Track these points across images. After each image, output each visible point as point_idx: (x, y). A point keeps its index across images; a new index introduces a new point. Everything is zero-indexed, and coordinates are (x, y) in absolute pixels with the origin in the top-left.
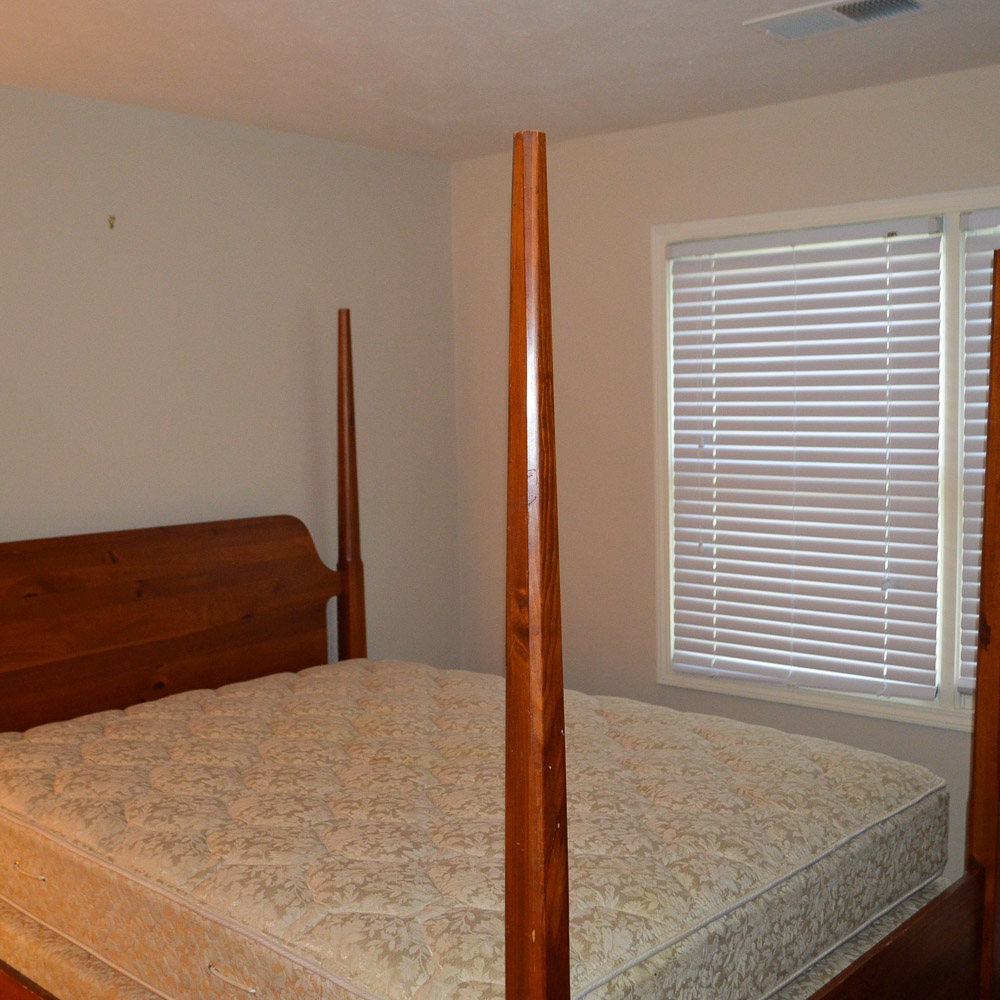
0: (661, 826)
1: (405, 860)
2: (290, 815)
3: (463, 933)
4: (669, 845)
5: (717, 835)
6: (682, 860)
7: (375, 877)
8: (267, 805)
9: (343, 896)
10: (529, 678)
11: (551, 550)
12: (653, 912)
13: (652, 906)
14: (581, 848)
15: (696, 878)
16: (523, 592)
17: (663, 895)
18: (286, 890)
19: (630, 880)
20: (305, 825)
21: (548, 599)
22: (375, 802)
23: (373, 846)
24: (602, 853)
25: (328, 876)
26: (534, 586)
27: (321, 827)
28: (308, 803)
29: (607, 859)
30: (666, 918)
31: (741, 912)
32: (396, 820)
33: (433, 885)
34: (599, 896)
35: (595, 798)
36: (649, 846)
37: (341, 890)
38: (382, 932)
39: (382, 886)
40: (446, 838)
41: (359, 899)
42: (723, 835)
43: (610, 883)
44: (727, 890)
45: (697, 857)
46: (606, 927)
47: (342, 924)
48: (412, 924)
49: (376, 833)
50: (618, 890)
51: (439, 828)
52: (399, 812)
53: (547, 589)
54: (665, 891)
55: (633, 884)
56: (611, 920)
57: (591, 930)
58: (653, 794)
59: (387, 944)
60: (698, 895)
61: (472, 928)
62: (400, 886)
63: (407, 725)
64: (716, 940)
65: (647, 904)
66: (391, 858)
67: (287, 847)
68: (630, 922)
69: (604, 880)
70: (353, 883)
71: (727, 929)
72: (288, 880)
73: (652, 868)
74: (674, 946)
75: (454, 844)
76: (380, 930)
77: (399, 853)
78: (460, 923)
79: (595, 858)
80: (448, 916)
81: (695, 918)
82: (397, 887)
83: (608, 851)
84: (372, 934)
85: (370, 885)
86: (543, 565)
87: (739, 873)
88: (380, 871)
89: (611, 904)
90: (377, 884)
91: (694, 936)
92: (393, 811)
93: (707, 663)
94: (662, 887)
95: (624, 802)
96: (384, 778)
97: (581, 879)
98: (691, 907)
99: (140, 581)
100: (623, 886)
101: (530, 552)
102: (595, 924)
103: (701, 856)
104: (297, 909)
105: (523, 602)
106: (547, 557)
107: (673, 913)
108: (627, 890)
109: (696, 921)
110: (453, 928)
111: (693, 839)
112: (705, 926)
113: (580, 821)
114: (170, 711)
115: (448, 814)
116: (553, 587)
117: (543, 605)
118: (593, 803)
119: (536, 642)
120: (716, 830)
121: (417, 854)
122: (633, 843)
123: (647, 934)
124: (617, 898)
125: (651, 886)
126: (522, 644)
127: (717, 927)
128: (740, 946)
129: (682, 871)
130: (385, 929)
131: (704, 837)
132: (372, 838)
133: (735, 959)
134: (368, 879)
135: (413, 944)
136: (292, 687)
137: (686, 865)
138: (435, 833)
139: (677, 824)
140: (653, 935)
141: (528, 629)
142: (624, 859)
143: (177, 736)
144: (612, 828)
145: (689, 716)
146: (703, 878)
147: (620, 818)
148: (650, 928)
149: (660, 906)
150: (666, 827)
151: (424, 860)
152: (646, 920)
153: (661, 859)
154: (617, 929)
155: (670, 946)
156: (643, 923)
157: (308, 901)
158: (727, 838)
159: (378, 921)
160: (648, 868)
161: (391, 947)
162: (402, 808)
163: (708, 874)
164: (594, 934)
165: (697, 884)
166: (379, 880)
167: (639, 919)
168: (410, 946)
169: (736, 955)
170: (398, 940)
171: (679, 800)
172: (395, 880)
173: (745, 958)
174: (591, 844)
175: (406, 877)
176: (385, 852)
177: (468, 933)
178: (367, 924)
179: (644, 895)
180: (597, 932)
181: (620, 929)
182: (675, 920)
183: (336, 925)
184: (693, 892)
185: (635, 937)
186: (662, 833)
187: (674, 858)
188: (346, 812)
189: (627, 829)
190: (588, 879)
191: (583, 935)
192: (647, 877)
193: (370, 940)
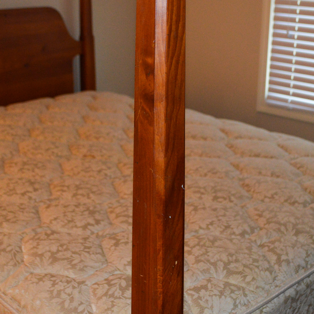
0: (257, 215)
1: (88, 233)
2: (23, 194)
3: (116, 298)
4: (261, 229)
5: (293, 223)
6: (270, 242)
7: (65, 247)
8: (12, 186)
9: (42, 260)
10: (153, 140)
11: (178, 22)
12: (248, 283)
13: (249, 279)
14: (203, 229)
15: (279, 256)
16: (149, 60)
17: (256, 270)
18: (7, 252)
19: (234, 258)
20: (32, 202)
21: (173, 67)
22: (78, 187)
23: (69, 221)
24: (217, 233)
25: (35, 244)
26: (160, 55)
27: (42, 204)
28: (37, 186)
29: (220, 240)
30: (257, 287)
31: (308, 280)
32: (89, 201)
33: (103, 255)
34: (212, 270)
35: (215, 192)
36: (248, 229)
37: (41, 256)
38: (62, 292)
39: (68, 254)
40: (118, 216)
41: (52, 263)
42: (297, 224)
43: (221, 260)
44: (299, 266)
45: (280, 241)
46: (215, 295)
47: (37, 283)
48: (83, 287)
49: (73, 211)
50: (226, 265)
51: (114, 208)
52: (91, 195)
53: (172, 58)
54: (258, 267)
55: (237, 261)
56: (220, 289)
57: (205, 298)
58: (252, 190)
59: (63, 302)
60: (279, 270)
61: (123, 294)
62: (80, 255)
63: (108, 134)
64: (290, 301)
65: (245, 277)
66: (80, 232)
67: (14, 220)
68: (232, 291)
69: (217, 257)
70: (49, 251)
71: (297, 292)
72: (10, 245)
73: (249, 249)
74: (261, 308)
75: (122, 222)
76: (61, 290)
77: (85, 227)
78: (115, 288)
79: (211, 238)
80: (108, 282)
81: (277, 286)
82: (78, 256)
83: (222, 232)
84: (55, 293)
85: (60, 253)
86: (169, 35)
87: (307, 253)
88: (69, 243)
89: (220, 276)
90: (65, 253)
91: (275, 300)
92: (88, 195)
93: (286, 101)
94: (256, 264)
95: (234, 195)
96: (87, 170)
97: (202, 255)
98: (274, 279)
100: (229, 262)
101: (157, 22)
102: (208, 293)
103: (282, 240)
104: (12, 267)
105: (150, 70)
106: (174, 28)
107: (262, 284)
108: (232, 266)
109: (277, 288)
110: (110, 292)
111: (278, 226)
112: (283, 292)
113: (204, 209)
115: (123, 198)
116: (179, 57)
117: (168, 74)
118: (214, 195)
119: (160, 108)
120: (292, 220)
121: (96, 229)
122: (238, 227)
123: (243, 300)
124: (225, 272)
125: (248, 263)
126: (148, 110)
127: (291, 292)
128: (304, 302)
129: (269, 251)
130: (64, 290)
131: (285, 225)
132: (69, 215)
133: (301, 309)
134: (60, 248)
135: (82, 303)
136: (48, 107)
137: (272, 246)
138: (111, 212)
139: (267, 215)
140: (248, 300)
141: (153, 96)
142: (231, 240)
144: (224, 215)
145: (275, 135)
146: (283, 257)
147: (231, 208)
148: (245, 295)
149: (253, 279)
150: (260, 216)
151: (100, 233)
152: (244, 289)
153: (255, 241)
154: (223, 297)
155: (258, 308)
156: (241, 292)
157: (20, 261)
158: (300, 226)
159: (60, 283)
160: (247, 248)
161: (66, 305)
162: (93, 192)
163: (287, 254)
164: (207, 300)
165: (279, 261)
166: (67, 249)
167: (239, 288)
168: (79, 305)
169: (301, 307)
170: (72, 300)
171: (269, 195)
172: (77, 250)
173: (306, 308)
174: (210, 227)
175: (86, 247)
176: (76, 226)
177: (120, 298)
178: (53, 285)
179: (243, 270)
180: (209, 298)
181: (226, 297)
182: (263, 289)
183: (33, 283)
184: (276, 267)
185: (235, 303)
186: (257, 220)
187: (265, 240)
188: (59, 193)
189: (235, 216)
190: (206, 256)
191: (199, 301)
192: (246, 256)
193: (54, 298)
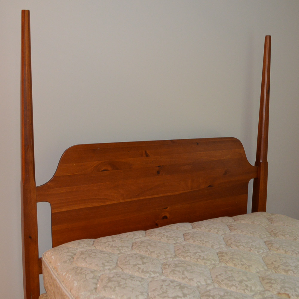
99: (159, 166)
114: (167, 237)
143: (168, 256)
